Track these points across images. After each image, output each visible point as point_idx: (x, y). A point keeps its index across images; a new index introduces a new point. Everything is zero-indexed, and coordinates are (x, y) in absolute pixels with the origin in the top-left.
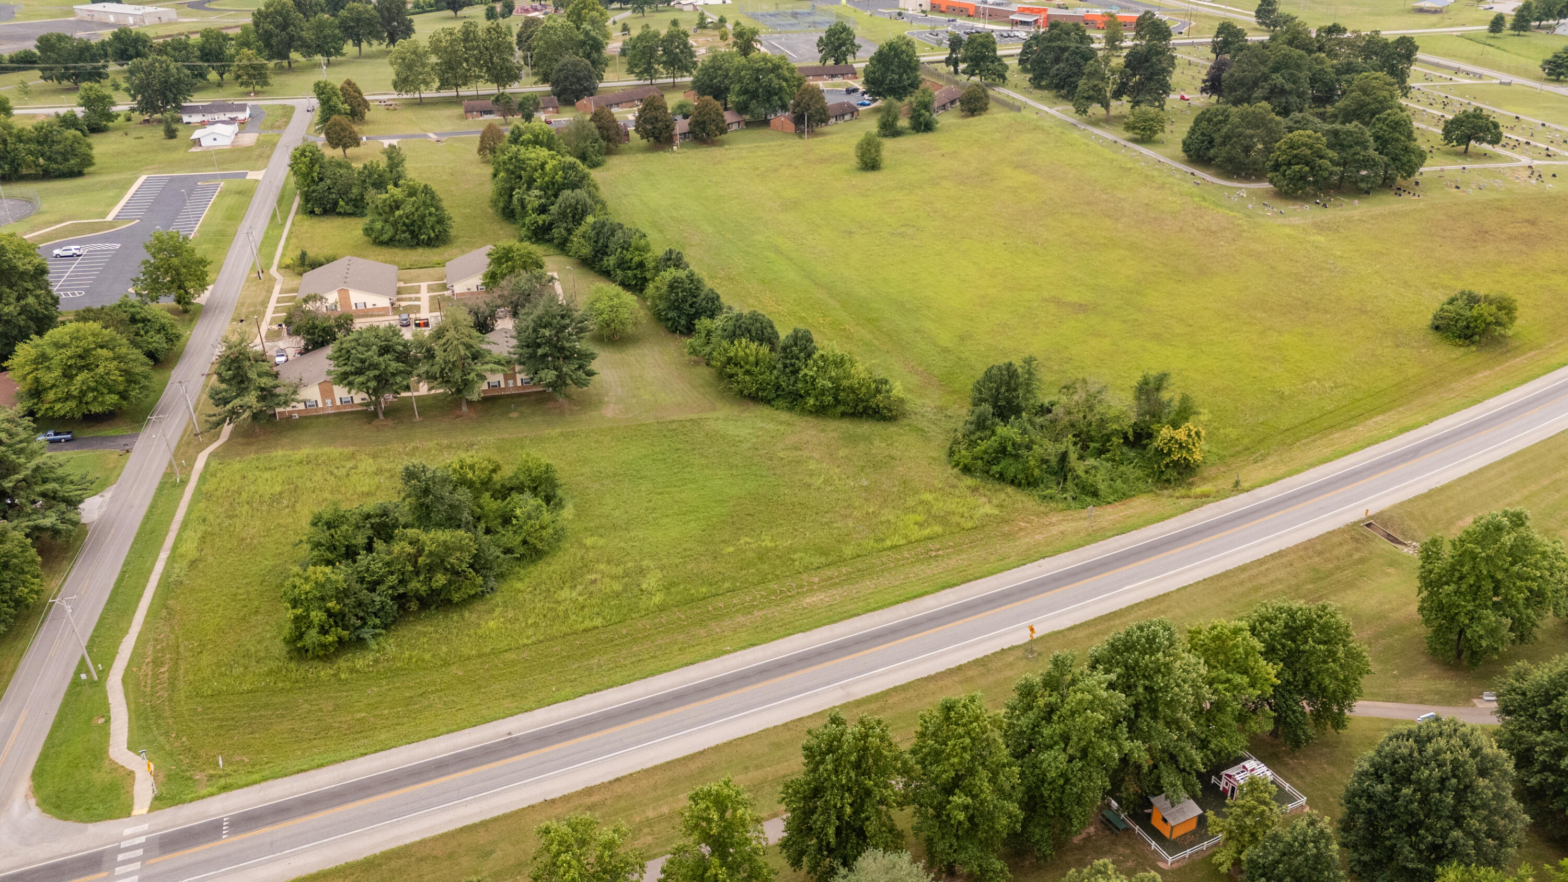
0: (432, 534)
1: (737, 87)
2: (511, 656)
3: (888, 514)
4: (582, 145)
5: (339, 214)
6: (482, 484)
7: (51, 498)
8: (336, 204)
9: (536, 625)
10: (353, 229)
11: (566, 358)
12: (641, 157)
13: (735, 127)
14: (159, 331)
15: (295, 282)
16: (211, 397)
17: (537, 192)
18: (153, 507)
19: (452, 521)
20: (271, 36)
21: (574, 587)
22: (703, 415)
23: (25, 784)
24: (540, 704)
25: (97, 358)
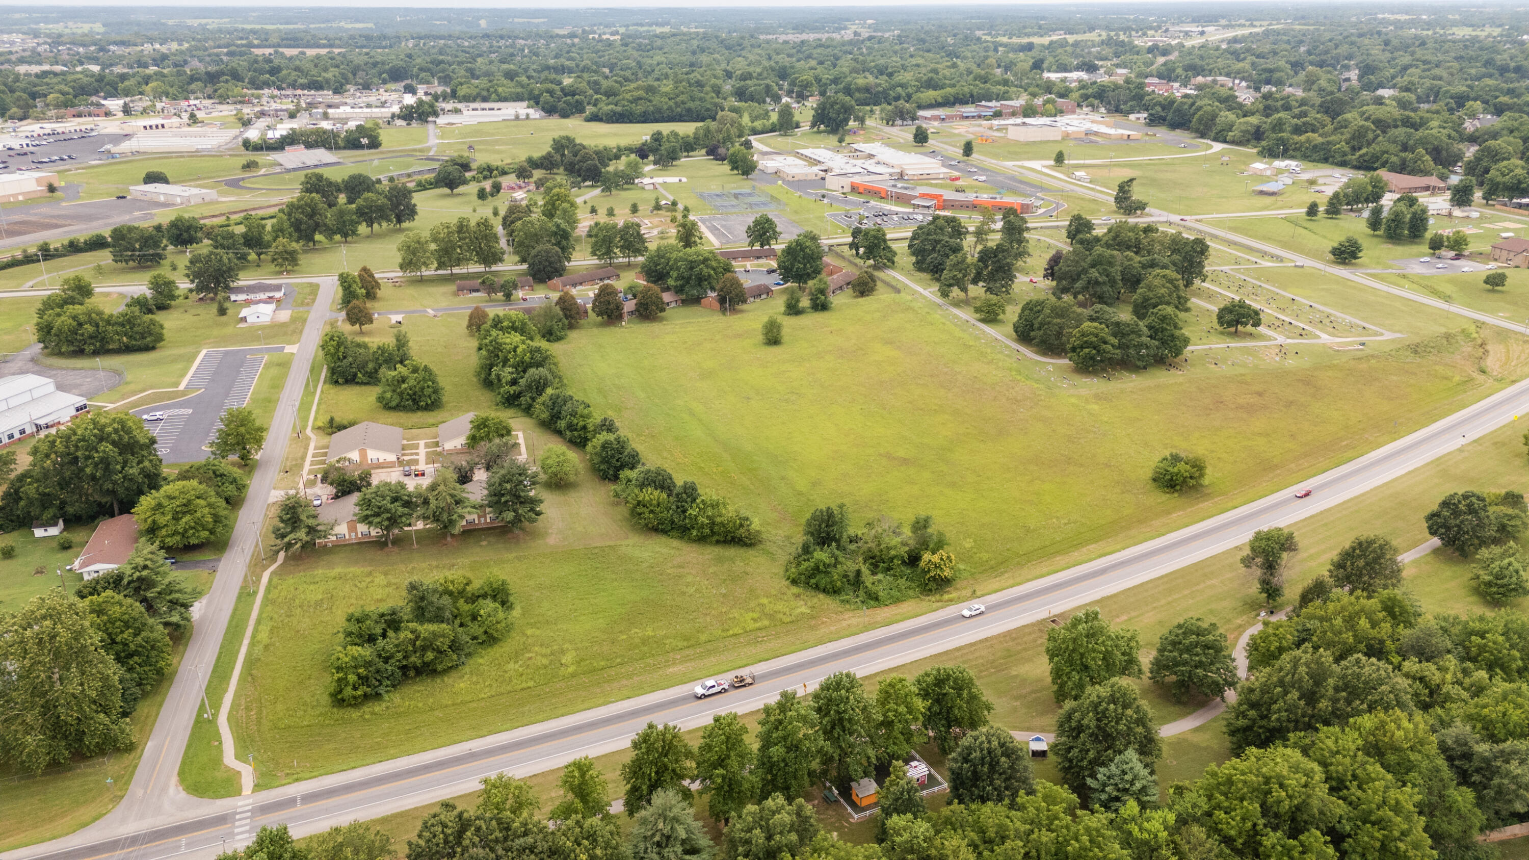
0: (425, 626)
1: (674, 274)
2: (474, 705)
3: (735, 613)
4: (548, 324)
5: (358, 383)
6: (459, 593)
7: (174, 603)
8: (355, 375)
9: (490, 686)
10: (367, 397)
11: (521, 503)
12: (595, 331)
13: (673, 305)
14: (231, 483)
15: (325, 440)
16: (274, 532)
17: (510, 370)
18: (235, 610)
19: (438, 618)
20: (301, 223)
21: (516, 662)
22: (619, 543)
23: (174, 779)
24: (490, 733)
25: (196, 506)
